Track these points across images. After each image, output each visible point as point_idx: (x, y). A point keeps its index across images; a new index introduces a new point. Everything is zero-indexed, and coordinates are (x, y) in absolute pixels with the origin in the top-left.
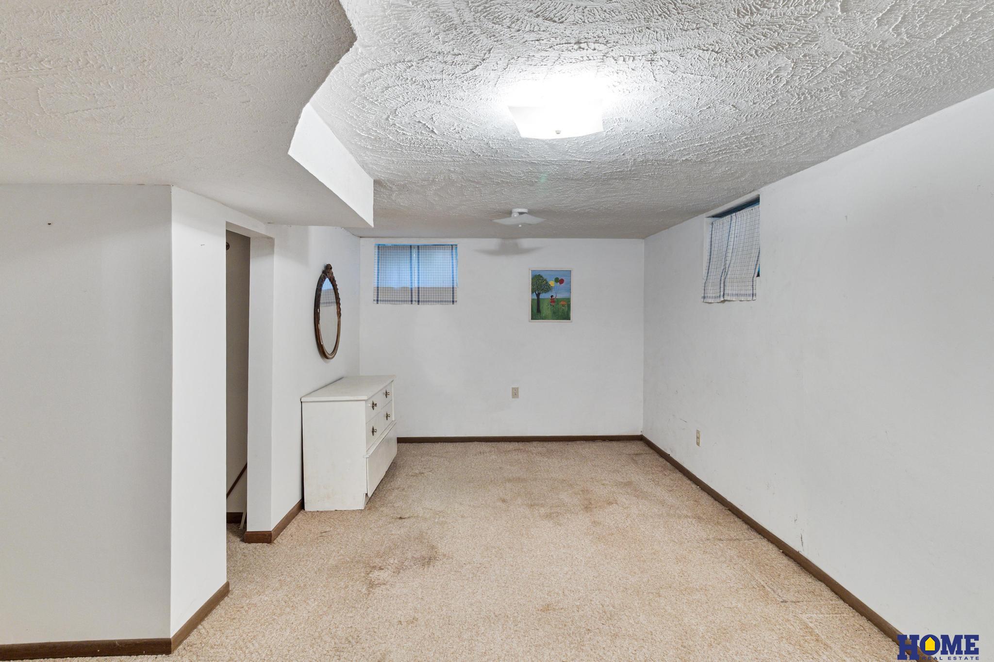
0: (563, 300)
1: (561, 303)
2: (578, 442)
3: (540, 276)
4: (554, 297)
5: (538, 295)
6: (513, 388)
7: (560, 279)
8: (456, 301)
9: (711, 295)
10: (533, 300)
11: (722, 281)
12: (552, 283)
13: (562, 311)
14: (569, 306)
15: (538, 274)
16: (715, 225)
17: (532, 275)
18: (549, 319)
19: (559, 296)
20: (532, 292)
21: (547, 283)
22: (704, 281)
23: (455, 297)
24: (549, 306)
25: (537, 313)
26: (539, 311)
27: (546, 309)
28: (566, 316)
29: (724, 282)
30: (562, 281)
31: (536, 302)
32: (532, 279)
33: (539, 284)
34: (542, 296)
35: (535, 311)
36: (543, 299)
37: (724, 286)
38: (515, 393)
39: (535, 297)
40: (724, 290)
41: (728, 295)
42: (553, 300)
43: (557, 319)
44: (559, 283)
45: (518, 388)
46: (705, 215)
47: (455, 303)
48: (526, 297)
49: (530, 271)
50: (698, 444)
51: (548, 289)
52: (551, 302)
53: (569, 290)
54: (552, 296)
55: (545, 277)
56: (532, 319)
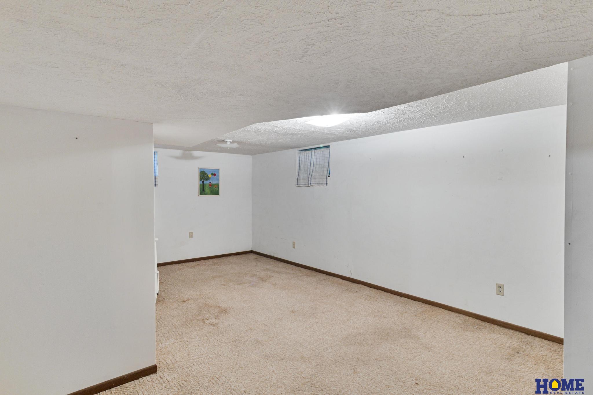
0: (215, 184)
1: (215, 186)
2: (224, 257)
3: (204, 172)
4: (211, 183)
5: (203, 182)
6: (190, 233)
7: (214, 173)
8: (157, 185)
9: (302, 184)
10: (200, 184)
11: (310, 178)
12: (210, 176)
13: (215, 191)
14: (218, 188)
15: (203, 170)
16: (301, 154)
17: (200, 171)
18: (208, 195)
19: (214, 183)
20: (200, 180)
21: (207, 175)
22: (297, 177)
23: (156, 182)
24: (209, 188)
25: (202, 191)
26: (203, 190)
27: (207, 189)
28: (217, 193)
29: (311, 178)
30: (215, 175)
31: (202, 185)
32: (200, 173)
33: (203, 176)
34: (205, 182)
35: (202, 190)
36: (206, 184)
37: (311, 180)
38: (191, 235)
39: (202, 183)
40: (311, 181)
41: (313, 184)
42: (210, 185)
43: (213, 194)
44: (213, 176)
45: (192, 232)
46: (297, 149)
47: (156, 186)
48: (197, 183)
49: (199, 169)
50: (294, 248)
51: (208, 178)
52: (210, 186)
53: (218, 180)
54: (210, 183)
55: (206, 172)
56: (200, 194)
